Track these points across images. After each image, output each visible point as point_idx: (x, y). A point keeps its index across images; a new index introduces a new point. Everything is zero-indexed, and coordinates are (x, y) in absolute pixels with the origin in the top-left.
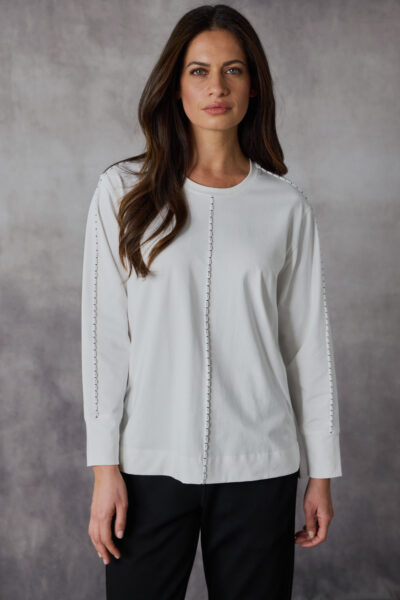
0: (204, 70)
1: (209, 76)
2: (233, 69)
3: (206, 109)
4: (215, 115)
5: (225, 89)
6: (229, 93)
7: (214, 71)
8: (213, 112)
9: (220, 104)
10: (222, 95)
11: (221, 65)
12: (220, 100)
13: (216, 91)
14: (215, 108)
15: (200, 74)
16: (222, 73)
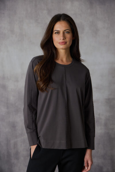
0: (59, 32)
1: (60, 34)
2: (67, 32)
3: (59, 43)
4: (62, 45)
5: (64, 38)
6: (66, 39)
7: (61, 33)
8: (61, 44)
9: (63, 42)
10: (64, 39)
11: (63, 31)
12: (63, 41)
13: (62, 38)
14: (62, 43)
15: (57, 34)
16: (64, 33)
